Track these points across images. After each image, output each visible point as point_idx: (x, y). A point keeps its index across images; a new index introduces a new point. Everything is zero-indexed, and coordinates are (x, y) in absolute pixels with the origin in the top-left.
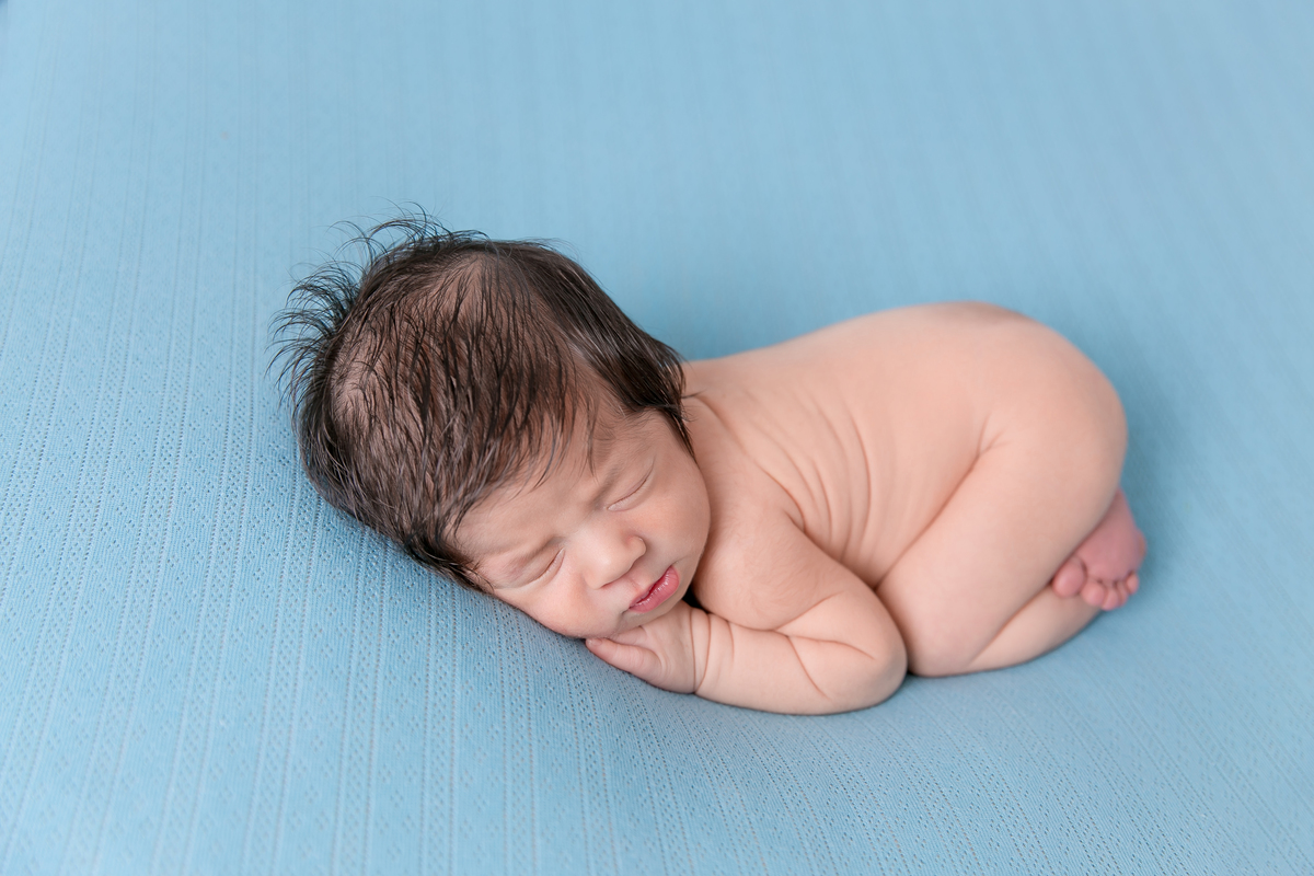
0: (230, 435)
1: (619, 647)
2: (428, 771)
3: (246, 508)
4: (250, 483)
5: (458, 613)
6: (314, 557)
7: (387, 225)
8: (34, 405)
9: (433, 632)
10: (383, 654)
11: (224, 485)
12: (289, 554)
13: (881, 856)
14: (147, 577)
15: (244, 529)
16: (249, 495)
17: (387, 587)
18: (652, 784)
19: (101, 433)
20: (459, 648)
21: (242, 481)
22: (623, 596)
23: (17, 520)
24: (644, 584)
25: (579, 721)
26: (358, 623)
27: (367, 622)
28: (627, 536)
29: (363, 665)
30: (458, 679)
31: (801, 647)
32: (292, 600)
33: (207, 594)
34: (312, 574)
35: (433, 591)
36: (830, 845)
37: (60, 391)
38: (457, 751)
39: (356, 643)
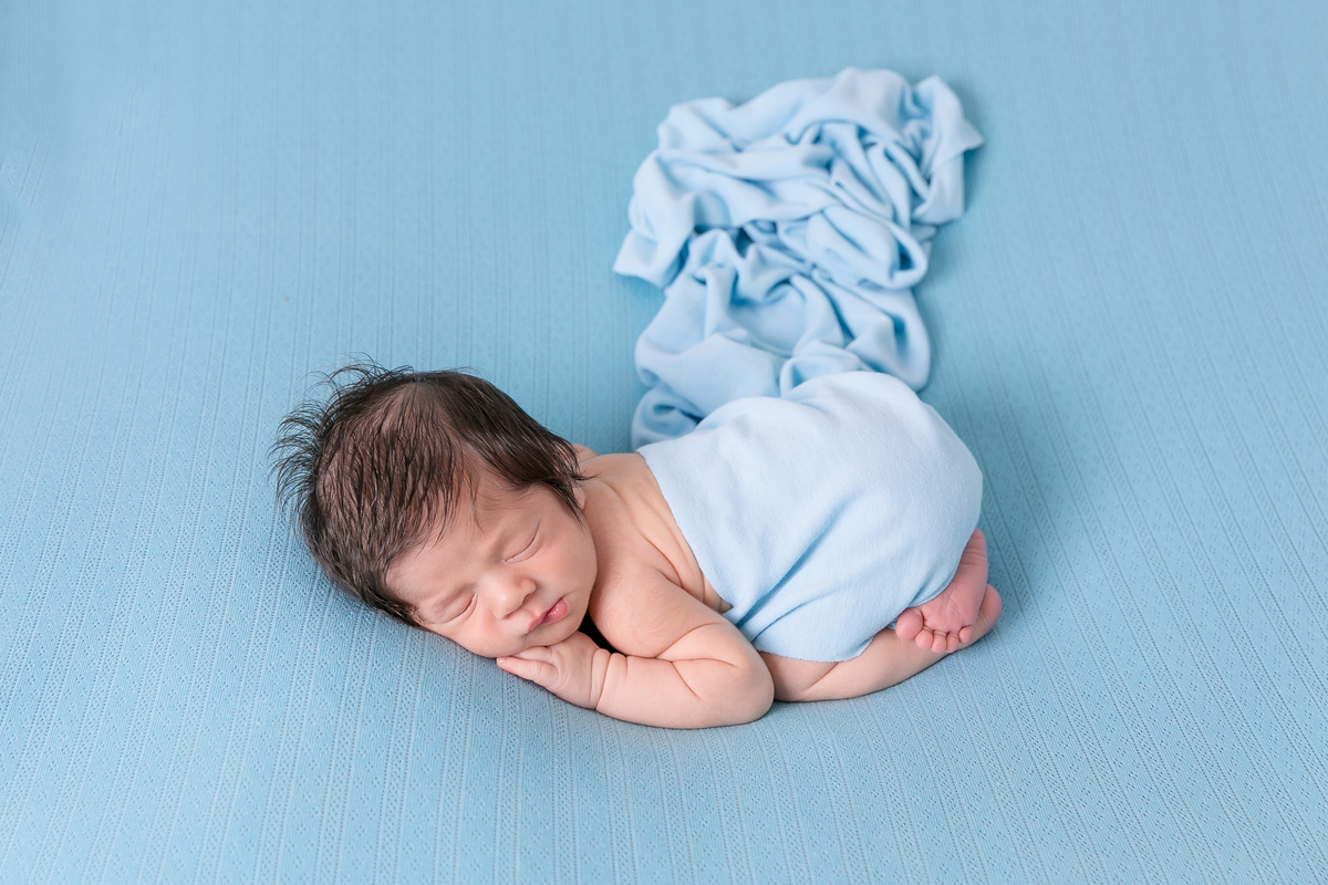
0: (274, 535)
1: (521, 662)
2: (391, 750)
3: (281, 585)
4: (286, 568)
5: (426, 650)
6: (326, 616)
7: (341, 371)
8: (140, 520)
9: (405, 662)
10: (367, 677)
11: (267, 571)
12: (308, 615)
13: (721, 808)
14: (213, 633)
15: (279, 599)
16: (284, 577)
17: (375, 634)
18: (556, 760)
19: (185, 537)
20: (423, 672)
21: (280, 567)
22: (522, 623)
23: (129, 600)
24: (538, 612)
25: (506, 720)
26: (352, 657)
27: (358, 657)
28: (518, 580)
29: (353, 684)
30: (419, 692)
31: (682, 668)
32: (308, 644)
33: (252, 643)
34: (323, 627)
35: (409, 636)
36: (684, 800)
37: (158, 509)
38: (413, 738)
39: (350, 670)
